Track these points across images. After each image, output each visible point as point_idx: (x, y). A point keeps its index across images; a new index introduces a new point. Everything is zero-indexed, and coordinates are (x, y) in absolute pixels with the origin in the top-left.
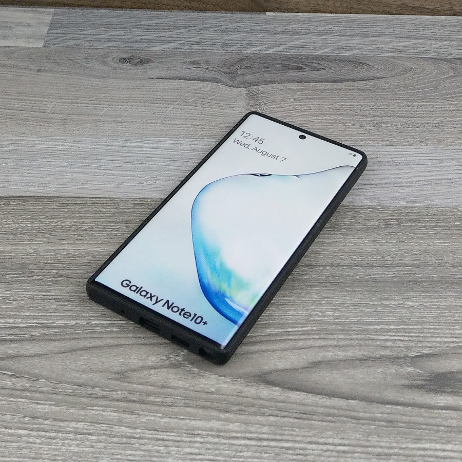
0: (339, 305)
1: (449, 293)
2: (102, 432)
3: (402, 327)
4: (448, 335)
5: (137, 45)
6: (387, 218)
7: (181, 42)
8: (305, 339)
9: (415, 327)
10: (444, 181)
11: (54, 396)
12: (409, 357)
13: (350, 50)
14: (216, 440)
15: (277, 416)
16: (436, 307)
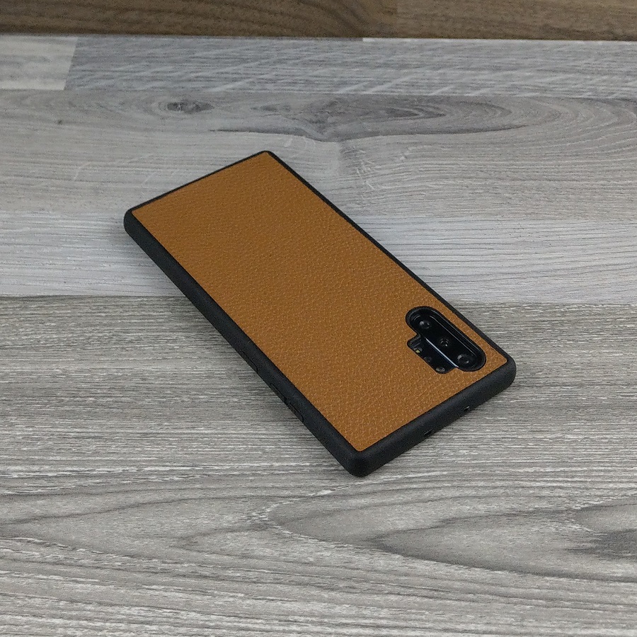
0: (477, 440)
1: (624, 422)
2: (165, 619)
3: (562, 469)
4: (624, 480)
5: (190, 85)
6: (537, 320)
7: (251, 80)
8: (434, 488)
9: (579, 469)
10: (610, 268)
11: (98, 570)
12: (574, 510)
13: (477, 89)
14: (318, 629)
15: (399, 594)
16: (607, 440)
